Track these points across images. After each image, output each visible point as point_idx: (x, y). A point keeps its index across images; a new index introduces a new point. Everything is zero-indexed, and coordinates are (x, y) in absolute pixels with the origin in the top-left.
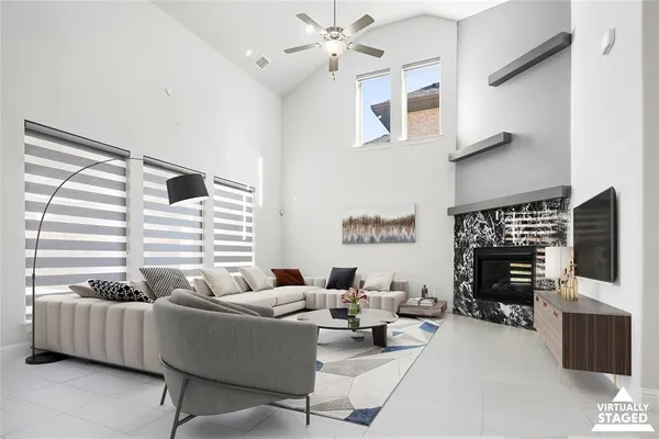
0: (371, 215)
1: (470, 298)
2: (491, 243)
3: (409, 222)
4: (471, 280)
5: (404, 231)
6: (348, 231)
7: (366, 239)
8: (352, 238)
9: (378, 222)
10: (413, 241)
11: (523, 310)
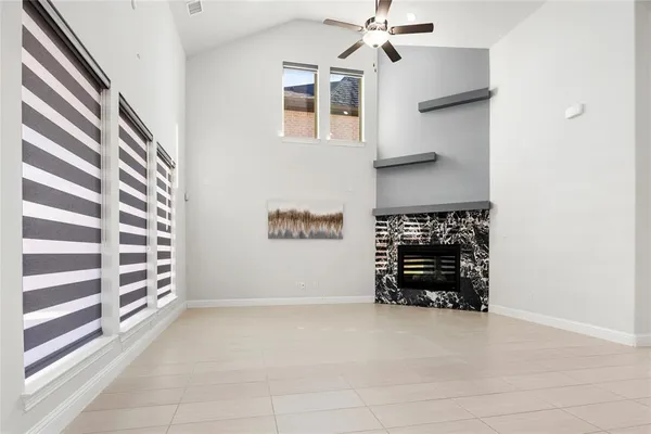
0: (301, 209)
1: (394, 288)
2: (417, 241)
3: (337, 220)
4: (395, 273)
5: (332, 227)
6: (275, 225)
7: (296, 234)
8: (280, 233)
9: (307, 218)
10: (341, 237)
11: (450, 295)
